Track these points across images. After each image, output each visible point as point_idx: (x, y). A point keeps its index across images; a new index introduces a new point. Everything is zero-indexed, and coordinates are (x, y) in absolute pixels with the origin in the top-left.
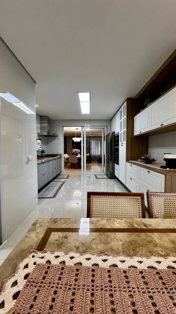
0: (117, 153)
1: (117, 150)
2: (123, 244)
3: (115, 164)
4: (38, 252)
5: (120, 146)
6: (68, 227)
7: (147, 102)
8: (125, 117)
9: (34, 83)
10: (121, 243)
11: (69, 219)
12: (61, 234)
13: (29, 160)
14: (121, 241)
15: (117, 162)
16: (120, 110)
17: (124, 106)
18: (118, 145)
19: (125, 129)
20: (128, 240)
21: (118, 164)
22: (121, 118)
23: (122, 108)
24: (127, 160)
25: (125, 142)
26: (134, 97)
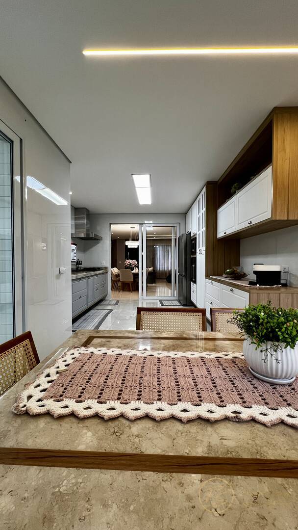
0: (193, 266)
1: (194, 261)
2: (166, 346)
3: (192, 283)
4: (82, 347)
5: (198, 254)
6: (111, 335)
7: (235, 188)
8: (205, 209)
9: (68, 163)
10: (163, 345)
11: (112, 331)
12: (103, 340)
13: (60, 273)
14: (164, 344)
15: (194, 279)
16: (198, 199)
17: (202, 193)
18: (195, 253)
19: (205, 229)
20: (171, 344)
21: (195, 282)
22: (199, 211)
23: (200, 196)
24: (207, 276)
25: (204, 249)
26: (217, 180)
